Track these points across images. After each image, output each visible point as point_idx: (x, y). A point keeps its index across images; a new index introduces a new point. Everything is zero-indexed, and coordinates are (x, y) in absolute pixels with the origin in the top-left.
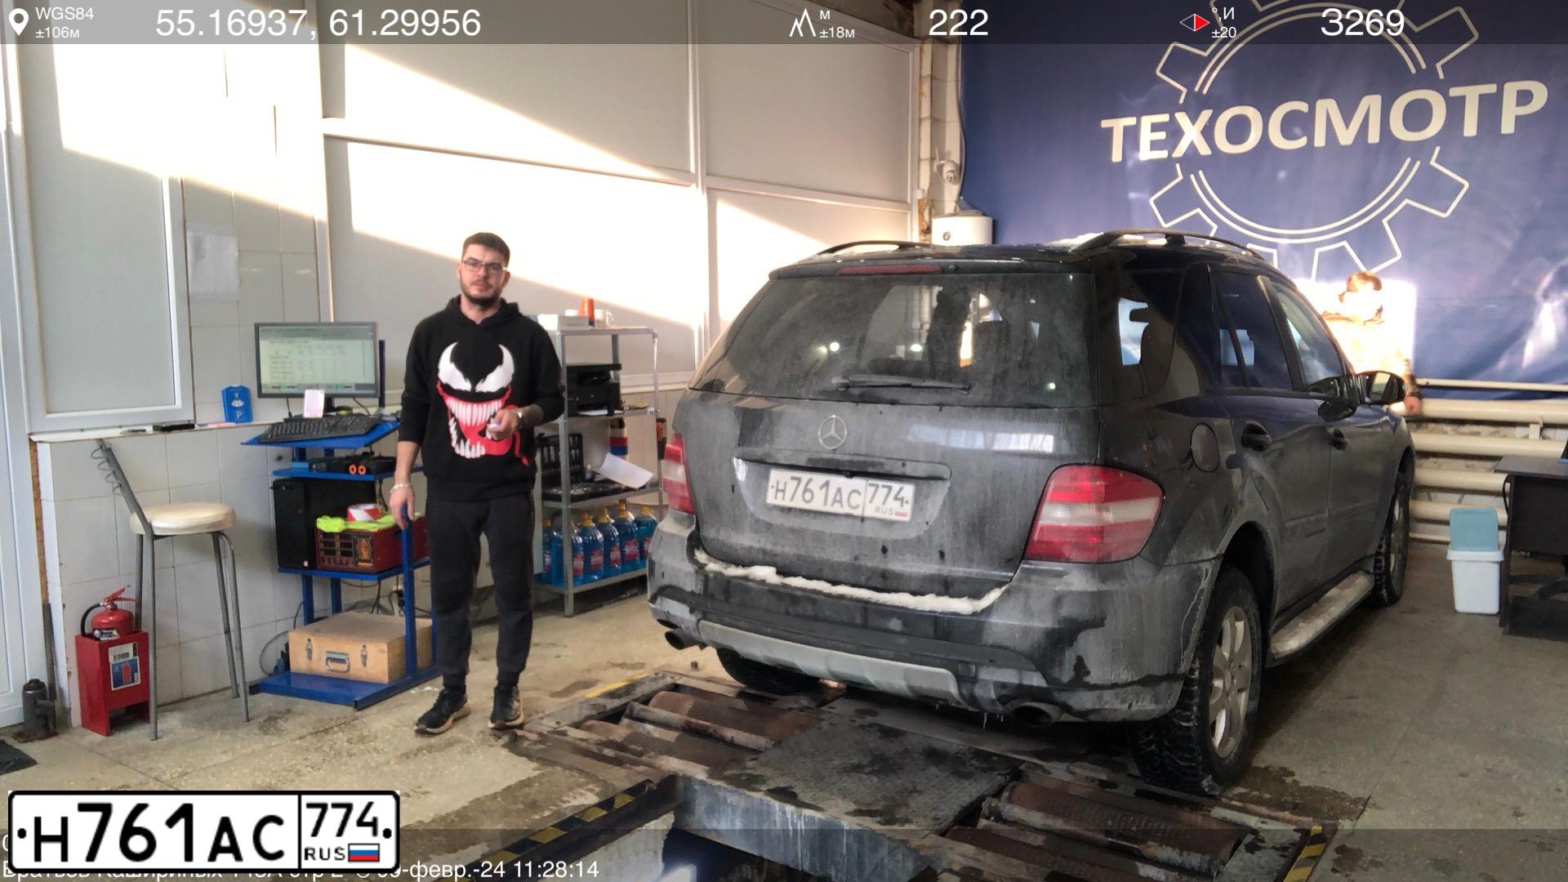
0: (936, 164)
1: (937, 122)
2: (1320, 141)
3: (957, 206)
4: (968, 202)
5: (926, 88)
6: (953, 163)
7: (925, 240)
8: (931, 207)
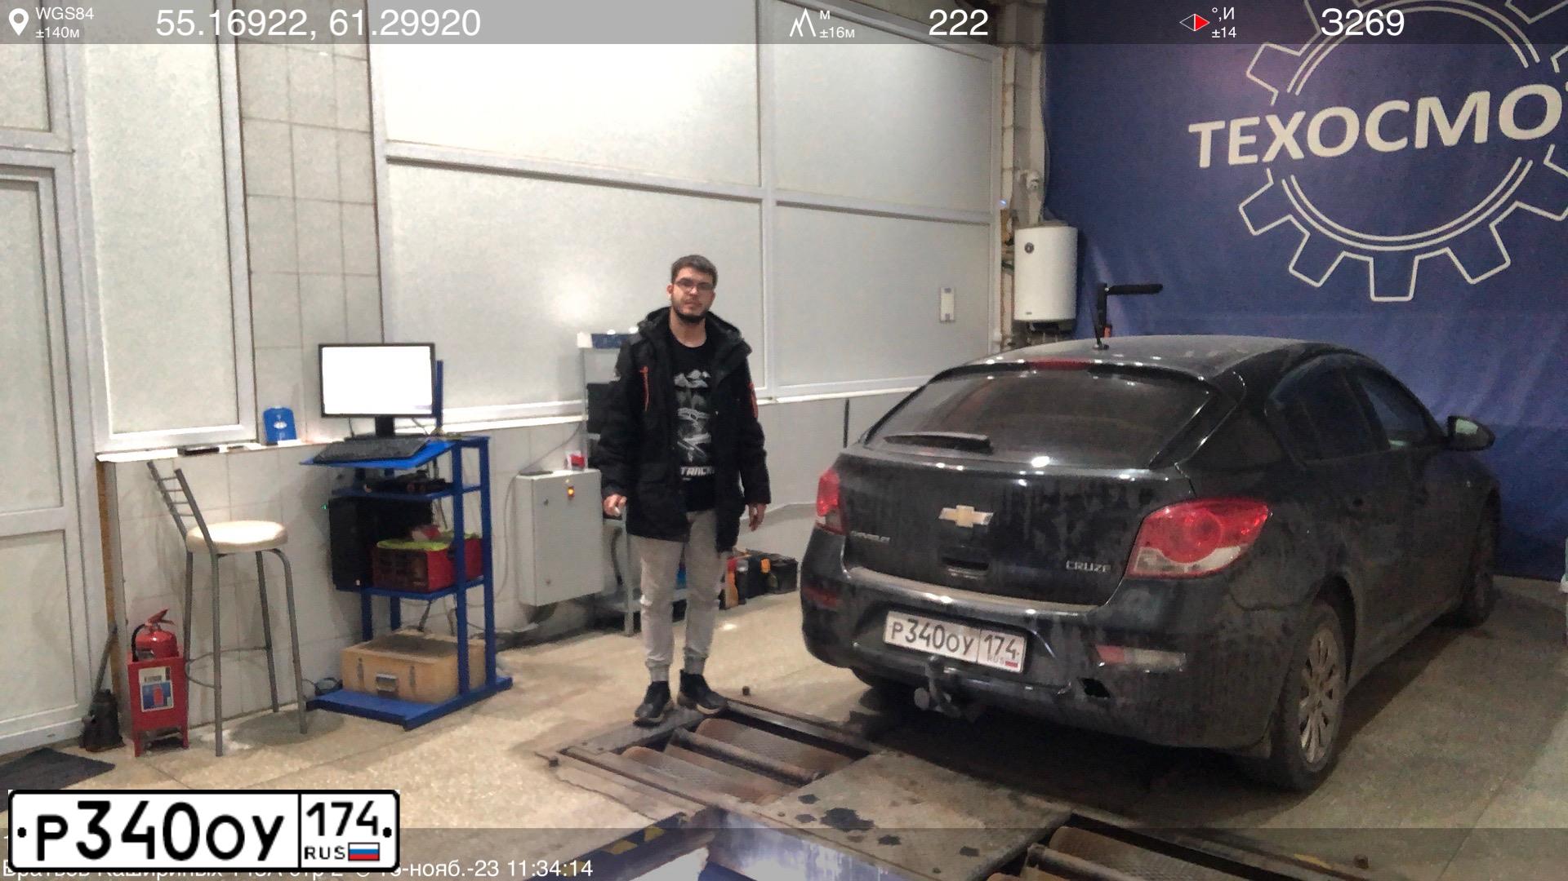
0: (1019, 174)
1: (1019, 130)
2: (1421, 142)
3: (1041, 216)
4: (1053, 212)
5: (1009, 96)
6: (1038, 173)
7: (1008, 252)
8: (1014, 218)
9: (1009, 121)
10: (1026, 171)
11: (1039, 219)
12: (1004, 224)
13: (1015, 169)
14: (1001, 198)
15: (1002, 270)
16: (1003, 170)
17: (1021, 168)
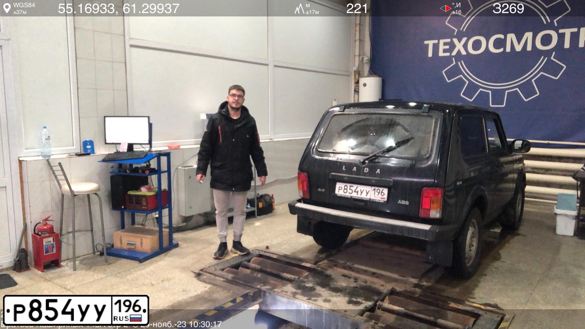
0: (361, 57)
1: (361, 41)
2: (508, 49)
3: (369, 73)
4: (373, 72)
5: (358, 28)
6: (368, 57)
7: (356, 86)
8: (359, 74)
9: (357, 38)
10: (363, 56)
12: (355, 76)
13: (359, 55)
14: (354, 66)
15: (354, 93)
16: (355, 56)
17: (362, 55)
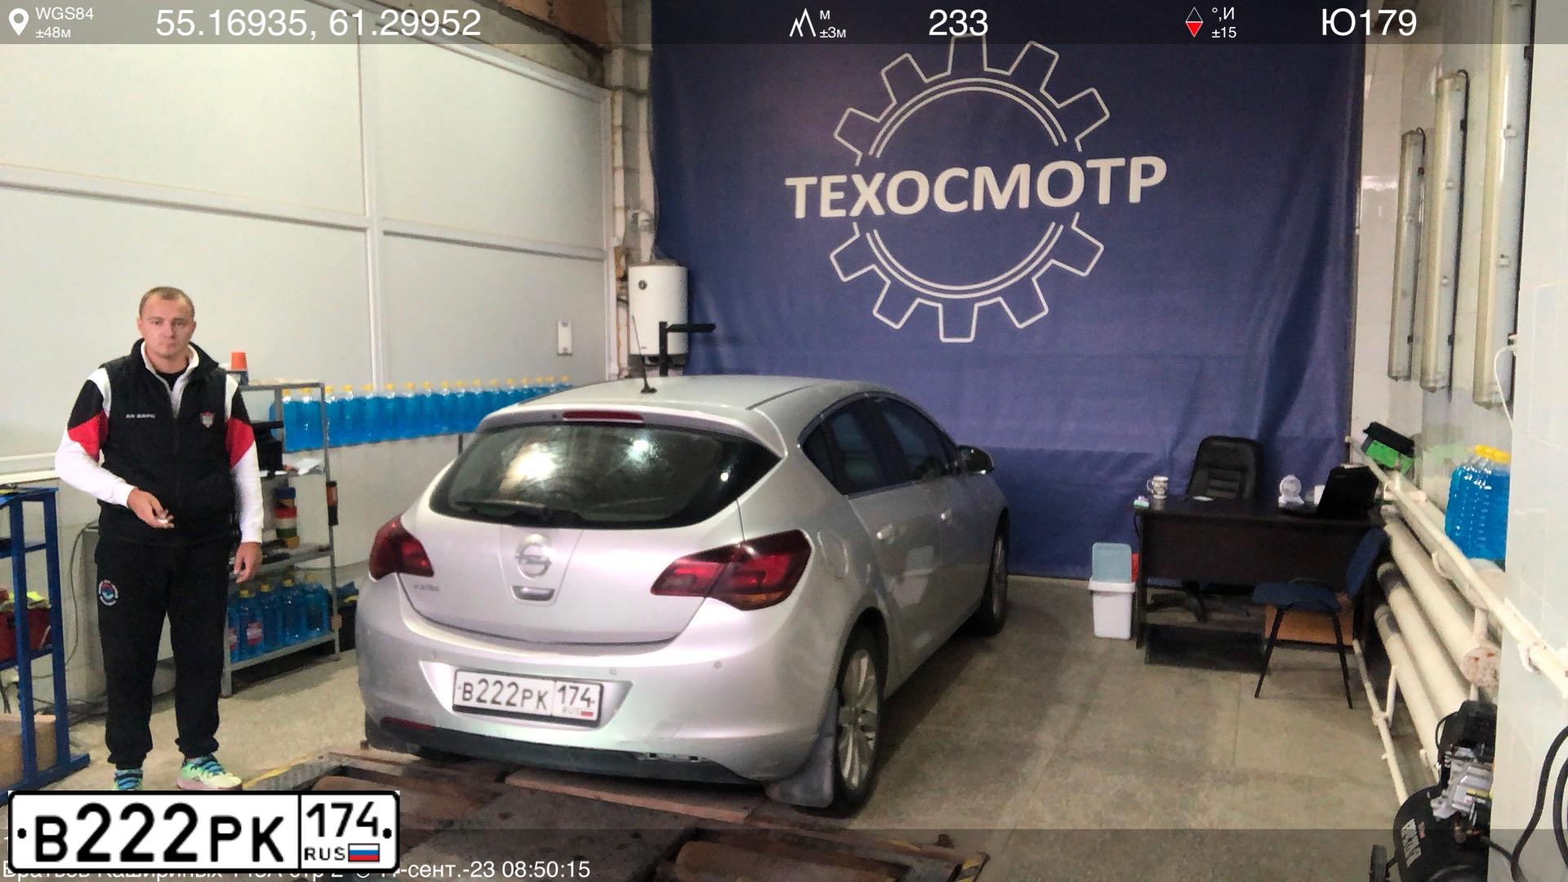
0: (630, 213)
1: (630, 171)
2: (978, 205)
3: (654, 256)
4: (665, 252)
5: (618, 137)
6: (648, 212)
7: (621, 288)
8: (627, 255)
9: (619, 162)
10: (637, 211)
11: (651, 257)
12: (617, 260)
13: (627, 208)
14: (614, 235)
15: (618, 306)
16: (614, 209)
17: (632, 207)
